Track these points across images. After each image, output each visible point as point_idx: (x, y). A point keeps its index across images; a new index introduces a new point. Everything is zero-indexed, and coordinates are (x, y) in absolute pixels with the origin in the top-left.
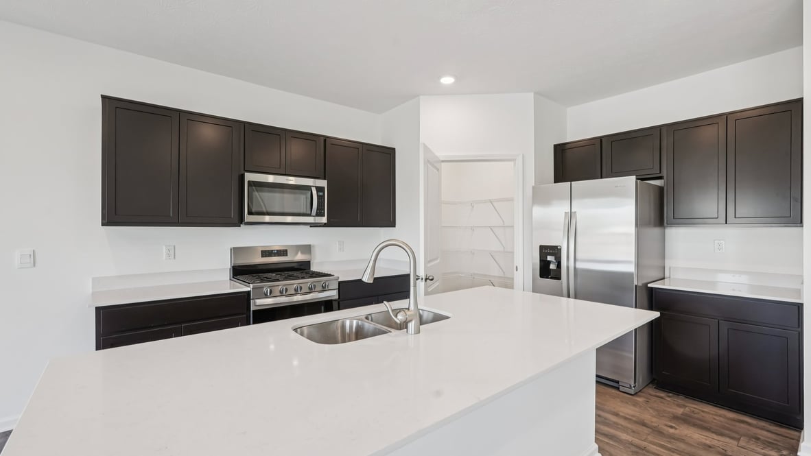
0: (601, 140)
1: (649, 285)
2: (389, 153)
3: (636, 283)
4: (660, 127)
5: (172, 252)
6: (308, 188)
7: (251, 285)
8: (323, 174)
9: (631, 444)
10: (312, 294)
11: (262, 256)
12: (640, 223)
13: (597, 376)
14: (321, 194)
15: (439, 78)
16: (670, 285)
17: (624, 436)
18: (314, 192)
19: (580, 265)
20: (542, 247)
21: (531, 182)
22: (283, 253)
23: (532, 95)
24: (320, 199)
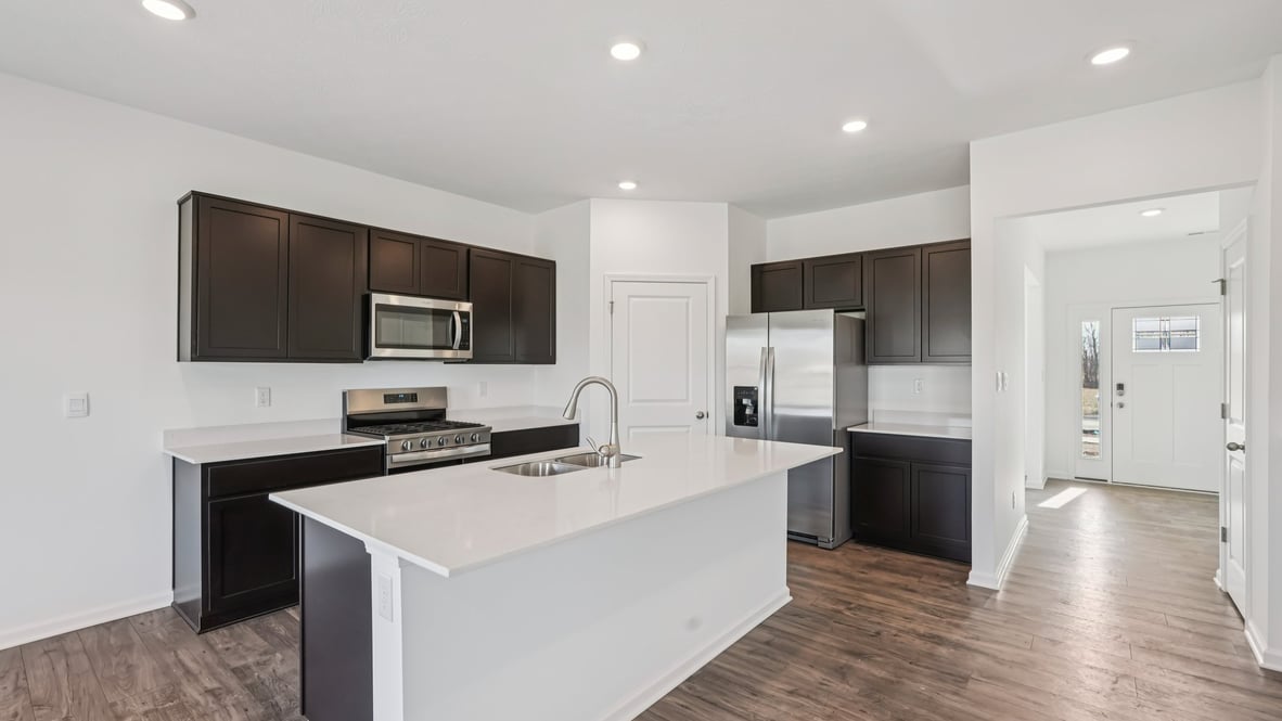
0: (803, 265)
1: (849, 429)
2: (548, 268)
3: (834, 427)
4: (861, 255)
5: (267, 397)
6: (449, 313)
7: (387, 438)
8: (465, 295)
9: (822, 588)
10: (459, 449)
11: (386, 402)
12: (838, 361)
13: (789, 533)
14: (465, 321)
15: (618, 182)
16: (873, 428)
17: (817, 583)
18: (457, 318)
19: (778, 411)
20: (737, 389)
21: (724, 311)
22: (413, 397)
23: (726, 205)
24: (465, 326)
